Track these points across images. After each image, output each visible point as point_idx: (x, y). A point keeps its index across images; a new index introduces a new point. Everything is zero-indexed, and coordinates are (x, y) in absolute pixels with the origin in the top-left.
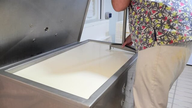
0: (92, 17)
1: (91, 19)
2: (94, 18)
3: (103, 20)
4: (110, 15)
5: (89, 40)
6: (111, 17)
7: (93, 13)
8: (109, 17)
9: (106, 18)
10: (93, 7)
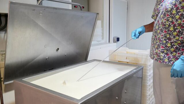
0: (100, 41)
1: (100, 42)
2: (103, 41)
3: (111, 43)
4: (118, 39)
5: (94, 60)
6: (119, 41)
7: (102, 37)
8: (117, 41)
9: (114, 42)
10: (102, 32)
